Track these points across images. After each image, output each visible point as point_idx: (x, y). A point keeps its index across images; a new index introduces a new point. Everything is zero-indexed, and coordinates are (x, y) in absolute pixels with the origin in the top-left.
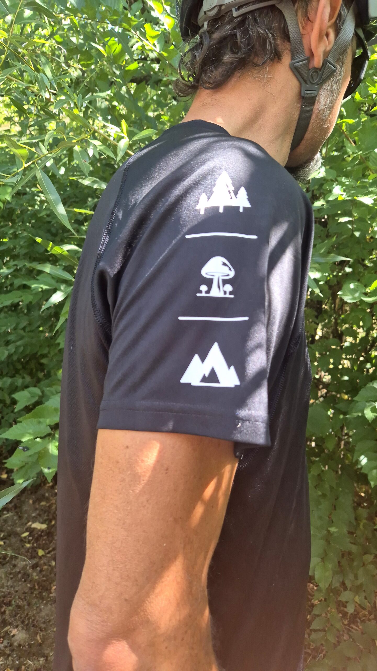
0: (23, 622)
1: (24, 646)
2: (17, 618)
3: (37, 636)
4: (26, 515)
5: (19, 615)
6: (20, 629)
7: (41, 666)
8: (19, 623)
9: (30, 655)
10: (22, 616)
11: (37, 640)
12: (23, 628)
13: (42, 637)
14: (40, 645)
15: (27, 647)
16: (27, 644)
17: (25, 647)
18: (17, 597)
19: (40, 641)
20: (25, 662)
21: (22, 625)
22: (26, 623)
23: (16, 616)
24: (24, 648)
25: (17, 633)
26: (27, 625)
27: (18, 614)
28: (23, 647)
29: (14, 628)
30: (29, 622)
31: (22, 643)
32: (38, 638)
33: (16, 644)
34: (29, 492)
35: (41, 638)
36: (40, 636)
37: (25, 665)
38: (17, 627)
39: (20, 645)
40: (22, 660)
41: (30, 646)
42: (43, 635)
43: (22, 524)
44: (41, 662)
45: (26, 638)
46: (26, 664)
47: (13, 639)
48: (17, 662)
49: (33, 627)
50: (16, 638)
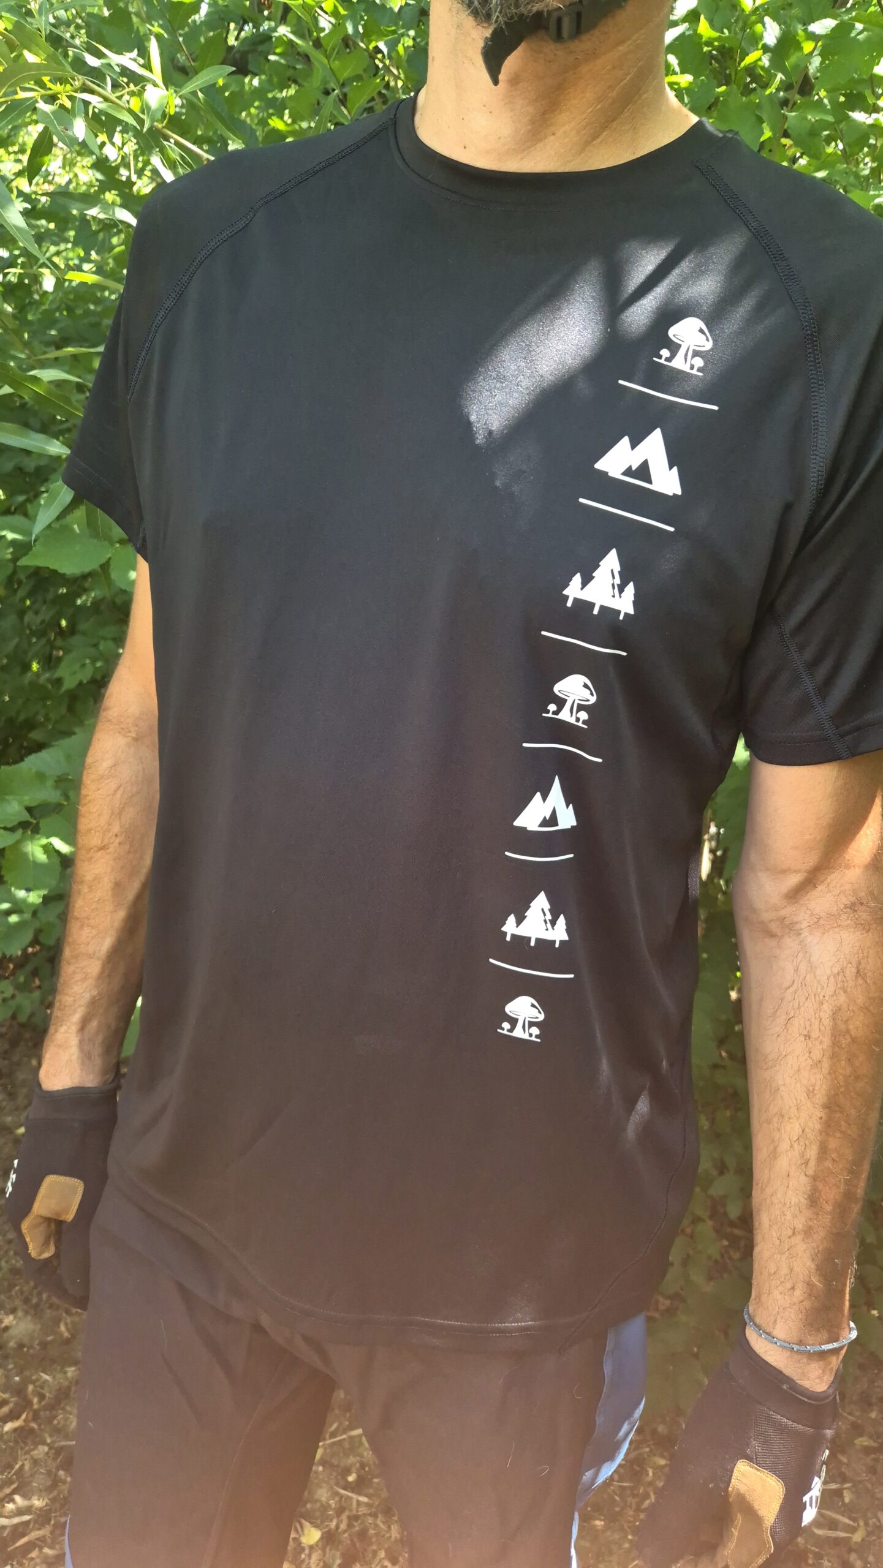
0: (26, 1301)
1: (31, 1347)
2: (13, 1293)
3: (59, 1327)
4: (24, 1091)
5: (17, 1288)
6: (20, 1314)
7: (71, 1382)
8: (18, 1302)
9: (46, 1362)
10: (25, 1288)
11: (61, 1335)
12: (26, 1313)
13: (70, 1326)
14: (67, 1342)
15: (38, 1348)
16: (37, 1342)
17: (34, 1348)
18: (12, 1253)
19: (66, 1334)
20: (34, 1378)
21: (25, 1307)
22: (34, 1301)
23: (10, 1291)
24: (31, 1351)
25: (14, 1322)
26: (37, 1305)
27: (15, 1285)
28: (28, 1349)
29: (7, 1314)
30: (40, 1299)
31: (26, 1341)
32: (63, 1328)
33: (12, 1344)
34: (30, 1044)
35: (68, 1329)
36: (66, 1324)
37: (33, 1382)
38: (13, 1311)
39: (21, 1346)
40: (27, 1373)
41: (44, 1345)
42: (73, 1323)
43: (17, 1109)
44: (69, 1375)
45: (34, 1331)
46: (37, 1380)
47: (6, 1335)
48: (17, 1379)
49: (49, 1308)
50: (13, 1332)
